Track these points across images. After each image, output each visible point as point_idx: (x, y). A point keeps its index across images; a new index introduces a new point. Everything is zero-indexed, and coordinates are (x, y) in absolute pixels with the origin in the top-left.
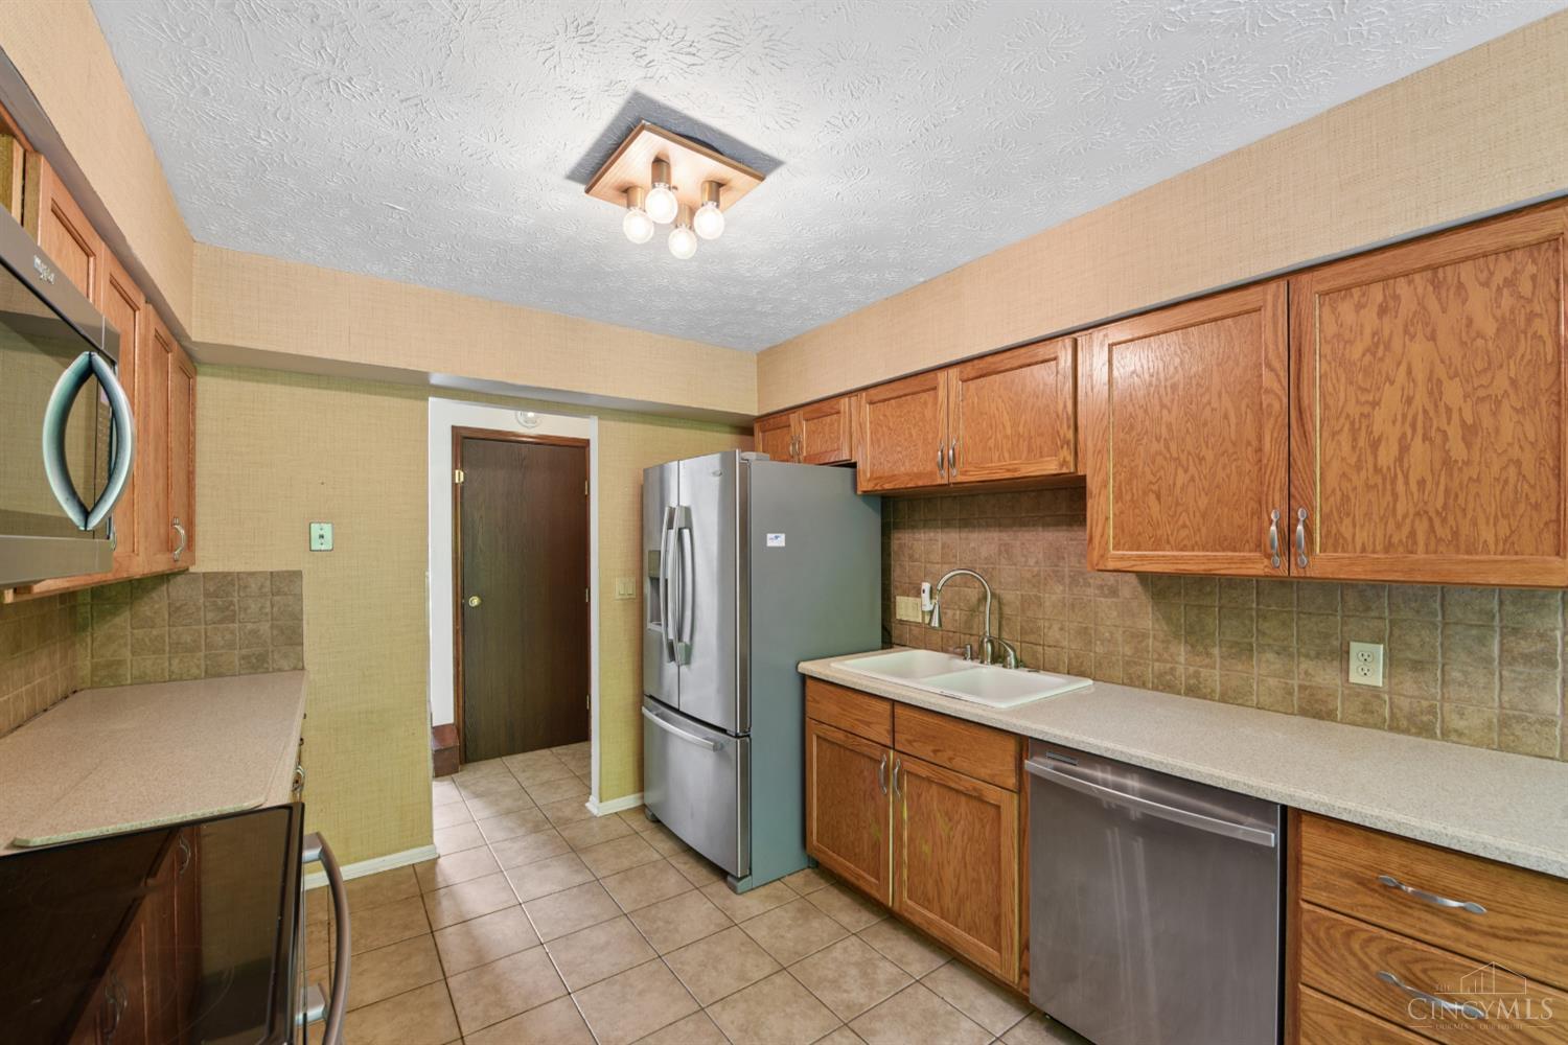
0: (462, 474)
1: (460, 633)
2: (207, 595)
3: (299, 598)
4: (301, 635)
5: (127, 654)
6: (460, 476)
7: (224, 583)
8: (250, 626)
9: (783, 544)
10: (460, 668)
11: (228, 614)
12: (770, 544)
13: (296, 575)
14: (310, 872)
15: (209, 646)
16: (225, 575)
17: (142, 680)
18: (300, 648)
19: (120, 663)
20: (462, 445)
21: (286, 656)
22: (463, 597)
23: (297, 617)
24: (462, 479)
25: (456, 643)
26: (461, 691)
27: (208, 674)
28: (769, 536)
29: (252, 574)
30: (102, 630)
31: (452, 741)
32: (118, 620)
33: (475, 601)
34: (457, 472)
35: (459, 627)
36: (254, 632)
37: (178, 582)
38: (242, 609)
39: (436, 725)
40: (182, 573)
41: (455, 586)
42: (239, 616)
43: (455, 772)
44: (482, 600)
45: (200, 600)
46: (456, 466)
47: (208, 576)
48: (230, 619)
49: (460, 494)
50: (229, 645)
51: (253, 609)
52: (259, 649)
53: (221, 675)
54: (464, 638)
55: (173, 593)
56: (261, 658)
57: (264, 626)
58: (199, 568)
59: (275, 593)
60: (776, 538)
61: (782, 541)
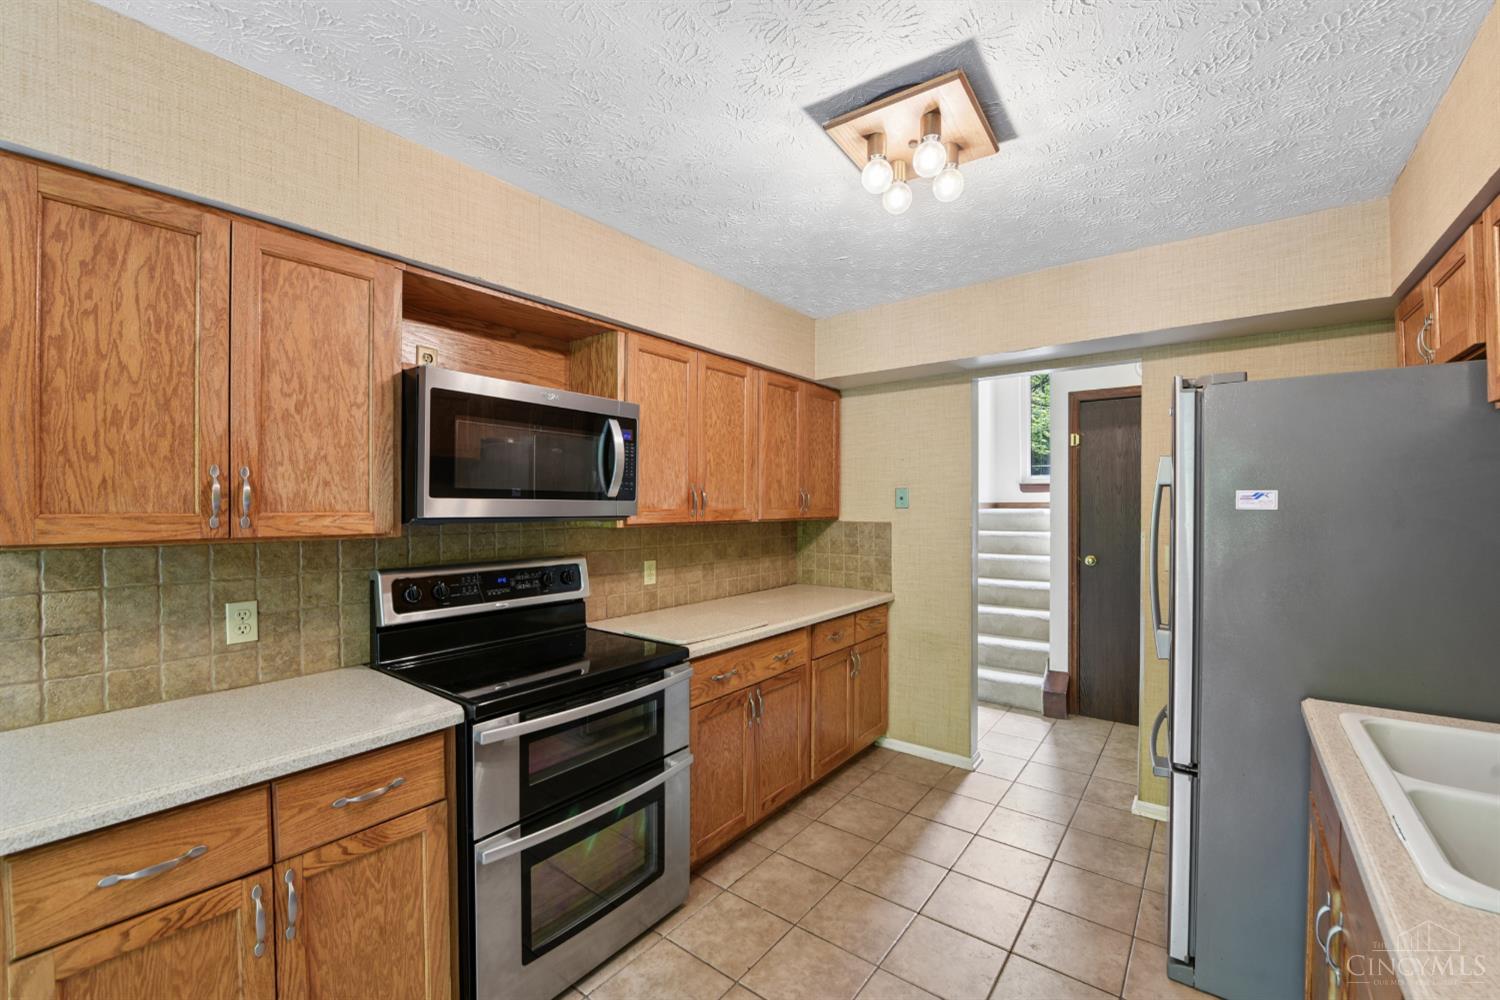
0: (1078, 437)
1: (1075, 589)
2: (846, 535)
3: (889, 542)
4: (890, 569)
5: (814, 567)
6: (1076, 439)
7: (853, 527)
8: (865, 558)
10: (1075, 623)
11: (854, 549)
13: (886, 526)
14: (892, 737)
15: (847, 569)
16: (854, 523)
17: (820, 584)
18: (888, 577)
19: (812, 571)
20: (1080, 409)
21: (881, 581)
22: (1079, 554)
23: (888, 555)
24: (1077, 442)
25: (1071, 598)
26: (1075, 645)
27: (846, 587)
28: (1240, 493)
29: (865, 523)
30: (806, 552)
31: (1062, 687)
32: (811, 547)
33: (1089, 560)
34: (1072, 436)
35: (1075, 583)
36: (867, 562)
37: (834, 525)
38: (862, 546)
39: (1051, 669)
40: (835, 518)
41: (1071, 544)
42: (860, 550)
43: (1063, 718)
44: (1098, 561)
45: (843, 538)
46: (1071, 430)
47: (848, 524)
48: (857, 552)
49: (1076, 456)
50: (856, 569)
51: (867, 546)
52: (869, 574)
53: (851, 587)
54: (1079, 594)
55: (832, 533)
56: (870, 580)
57: (872, 560)
58: (844, 517)
59: (878, 537)
60: (1257, 496)
61: (1270, 500)
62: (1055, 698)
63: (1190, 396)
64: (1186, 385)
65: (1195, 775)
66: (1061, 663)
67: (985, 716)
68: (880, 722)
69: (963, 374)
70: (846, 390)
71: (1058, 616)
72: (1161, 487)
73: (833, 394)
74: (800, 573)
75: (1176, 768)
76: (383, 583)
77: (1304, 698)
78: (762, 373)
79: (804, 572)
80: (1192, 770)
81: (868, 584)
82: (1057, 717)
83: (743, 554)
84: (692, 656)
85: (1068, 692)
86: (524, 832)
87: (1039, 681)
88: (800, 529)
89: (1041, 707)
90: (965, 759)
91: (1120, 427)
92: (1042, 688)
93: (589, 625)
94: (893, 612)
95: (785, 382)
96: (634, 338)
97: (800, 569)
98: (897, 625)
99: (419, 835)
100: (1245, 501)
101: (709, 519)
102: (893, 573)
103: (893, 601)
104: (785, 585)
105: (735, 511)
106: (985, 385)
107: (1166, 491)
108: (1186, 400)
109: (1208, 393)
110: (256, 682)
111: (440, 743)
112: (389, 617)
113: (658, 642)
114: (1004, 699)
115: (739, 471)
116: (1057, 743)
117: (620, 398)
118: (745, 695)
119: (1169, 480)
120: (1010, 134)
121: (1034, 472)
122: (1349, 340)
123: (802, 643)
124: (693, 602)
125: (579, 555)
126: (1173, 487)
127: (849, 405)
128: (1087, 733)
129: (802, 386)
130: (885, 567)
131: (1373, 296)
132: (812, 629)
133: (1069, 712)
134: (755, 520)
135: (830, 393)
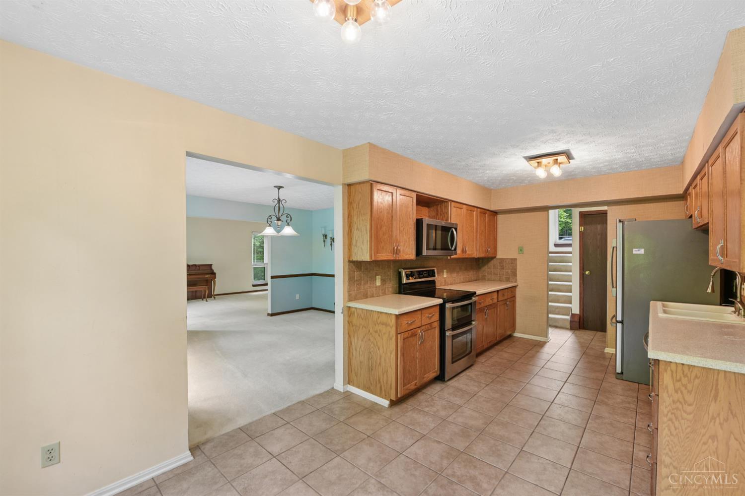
0: (583, 228)
1: (582, 283)
2: (499, 263)
3: (516, 265)
4: (516, 274)
5: (487, 275)
7: (502, 260)
8: (507, 271)
9: (643, 253)
10: (582, 296)
12: (634, 252)
13: (515, 260)
14: (517, 332)
15: (499, 274)
17: (489, 280)
18: (516, 277)
19: (485, 276)
20: (584, 218)
21: (513, 279)
22: (583, 271)
23: (516, 270)
24: (583, 230)
25: (580, 287)
26: (582, 303)
27: (499, 281)
28: (634, 250)
29: (507, 259)
30: (483, 269)
31: (577, 319)
32: (485, 267)
33: (587, 273)
34: (581, 228)
35: (582, 281)
36: (507, 272)
37: (494, 259)
38: (505, 267)
39: (573, 313)
40: (495, 257)
41: (580, 267)
42: (505, 268)
43: (577, 330)
44: (591, 272)
45: (498, 264)
46: (581, 225)
47: (499, 259)
48: (503, 269)
49: (582, 234)
50: (503, 275)
51: (507, 267)
52: (508, 276)
53: (501, 281)
54: (583, 285)
55: (494, 262)
56: (509, 278)
57: (510, 271)
58: (498, 257)
59: (512, 263)
60: (639, 250)
61: (642, 251)
62: (574, 323)
63: (621, 224)
64: (620, 221)
65: (623, 323)
66: (576, 310)
67: (550, 330)
68: (513, 327)
69: (546, 209)
70: (499, 212)
71: (575, 295)
72: (614, 247)
73: (495, 214)
74: (481, 277)
75: (618, 322)
76: (404, 273)
77: (651, 301)
78: (479, 210)
79: (482, 276)
80: (622, 322)
81: (508, 280)
82: (575, 330)
83: (466, 269)
84: (477, 294)
85: (579, 320)
86: (453, 330)
87: (568, 317)
88: (481, 261)
89: (568, 326)
90: (546, 338)
91: (599, 224)
92: (569, 320)
93: (437, 287)
94: (518, 290)
95: (484, 211)
96: (453, 203)
97: (481, 275)
98: (519, 293)
99: (435, 328)
100: (635, 251)
101: (467, 256)
102: (518, 276)
103: (518, 285)
104: (476, 280)
105: (472, 254)
106: (551, 212)
107: (615, 248)
108: (620, 225)
109: (626, 223)
110: (380, 296)
111: (438, 307)
112: (405, 281)
113: (457, 290)
114: (554, 324)
115: (473, 241)
116: (576, 336)
117: (449, 222)
118: (484, 309)
119: (615, 246)
120: (573, 158)
121: (560, 238)
122: (673, 202)
123: (495, 296)
124: (454, 284)
125: (434, 267)
126: (616, 247)
127: (500, 218)
128: (587, 335)
129: (488, 212)
130: (514, 274)
131: (677, 193)
132: (498, 291)
133: (580, 328)
134: (476, 257)
135: (495, 213)
